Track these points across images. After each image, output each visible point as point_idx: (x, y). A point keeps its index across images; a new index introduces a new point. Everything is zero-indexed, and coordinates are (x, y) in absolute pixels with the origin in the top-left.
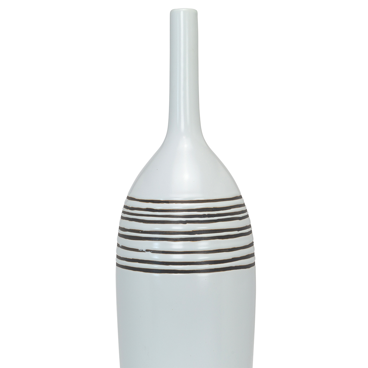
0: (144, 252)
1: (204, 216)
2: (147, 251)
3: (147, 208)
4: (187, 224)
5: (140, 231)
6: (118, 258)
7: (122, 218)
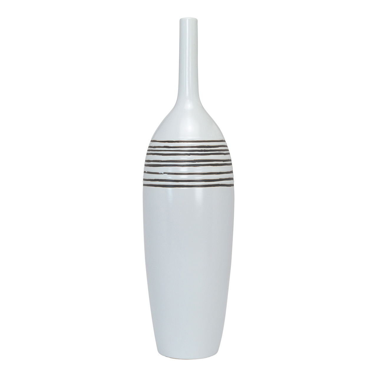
0: (163, 174)
1: (202, 151)
2: (165, 173)
3: (164, 146)
4: (191, 155)
5: (160, 161)
6: (144, 180)
7: (148, 154)
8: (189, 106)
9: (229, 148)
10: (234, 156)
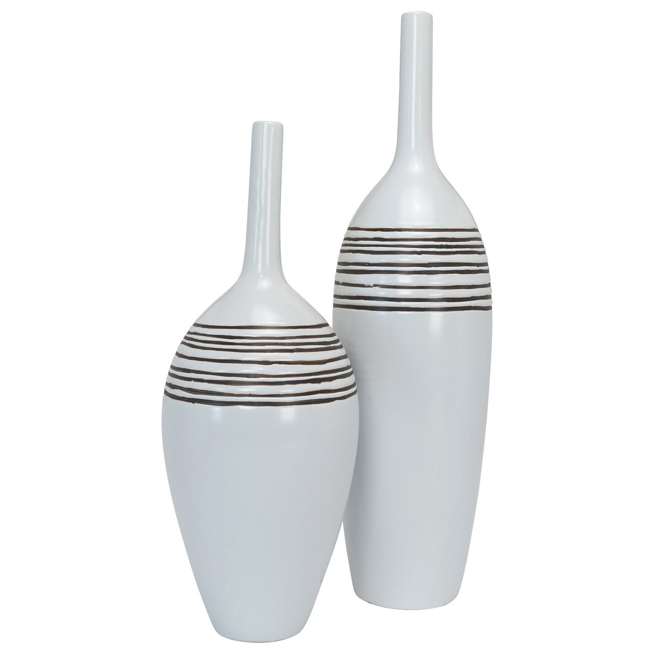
0: (371, 287)
1: (442, 247)
2: (375, 286)
3: (375, 238)
4: (422, 255)
5: (367, 263)
6: (336, 296)
7: (342, 251)
8: (416, 166)
9: (485, 242)
10: (492, 257)
